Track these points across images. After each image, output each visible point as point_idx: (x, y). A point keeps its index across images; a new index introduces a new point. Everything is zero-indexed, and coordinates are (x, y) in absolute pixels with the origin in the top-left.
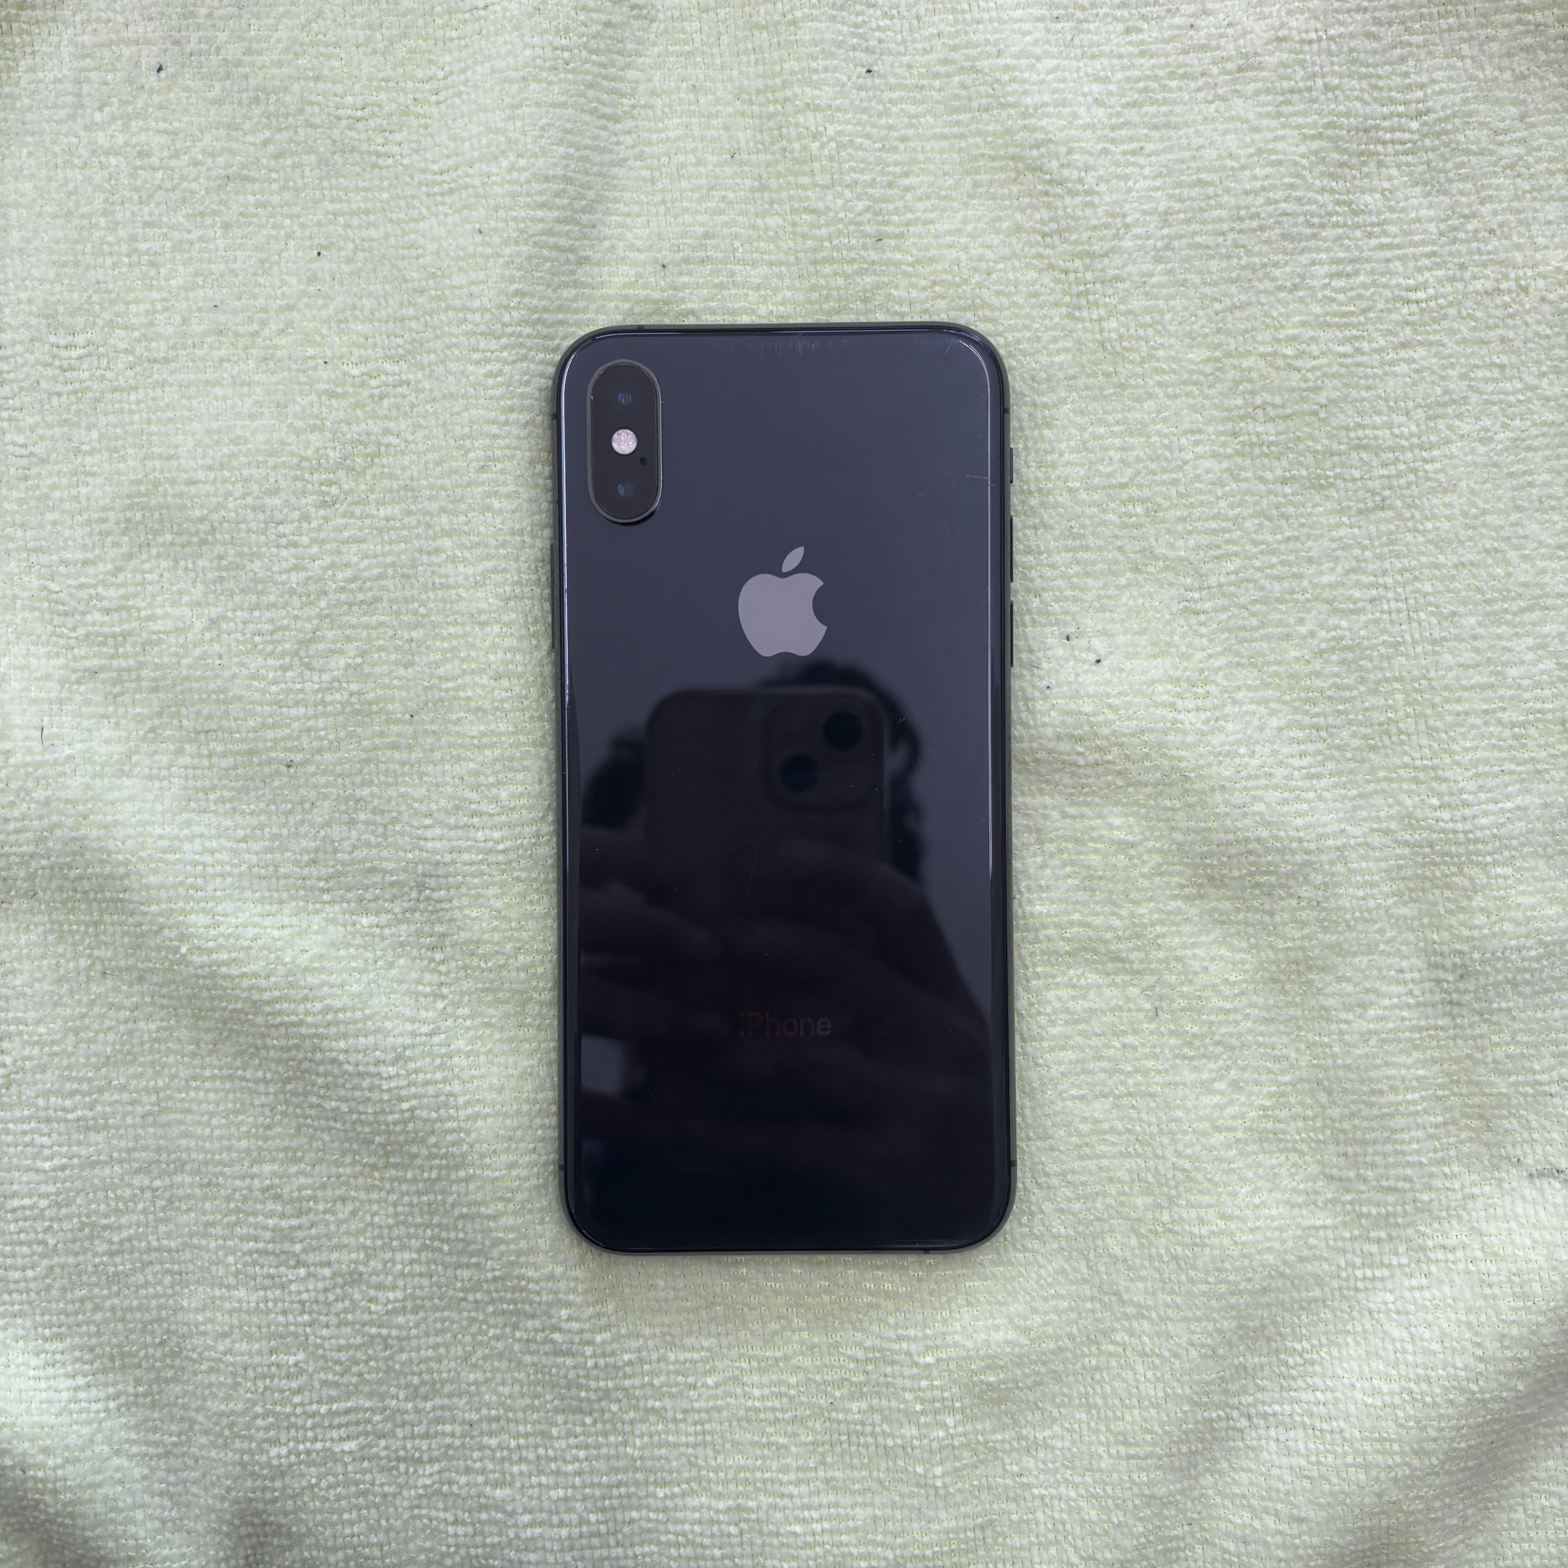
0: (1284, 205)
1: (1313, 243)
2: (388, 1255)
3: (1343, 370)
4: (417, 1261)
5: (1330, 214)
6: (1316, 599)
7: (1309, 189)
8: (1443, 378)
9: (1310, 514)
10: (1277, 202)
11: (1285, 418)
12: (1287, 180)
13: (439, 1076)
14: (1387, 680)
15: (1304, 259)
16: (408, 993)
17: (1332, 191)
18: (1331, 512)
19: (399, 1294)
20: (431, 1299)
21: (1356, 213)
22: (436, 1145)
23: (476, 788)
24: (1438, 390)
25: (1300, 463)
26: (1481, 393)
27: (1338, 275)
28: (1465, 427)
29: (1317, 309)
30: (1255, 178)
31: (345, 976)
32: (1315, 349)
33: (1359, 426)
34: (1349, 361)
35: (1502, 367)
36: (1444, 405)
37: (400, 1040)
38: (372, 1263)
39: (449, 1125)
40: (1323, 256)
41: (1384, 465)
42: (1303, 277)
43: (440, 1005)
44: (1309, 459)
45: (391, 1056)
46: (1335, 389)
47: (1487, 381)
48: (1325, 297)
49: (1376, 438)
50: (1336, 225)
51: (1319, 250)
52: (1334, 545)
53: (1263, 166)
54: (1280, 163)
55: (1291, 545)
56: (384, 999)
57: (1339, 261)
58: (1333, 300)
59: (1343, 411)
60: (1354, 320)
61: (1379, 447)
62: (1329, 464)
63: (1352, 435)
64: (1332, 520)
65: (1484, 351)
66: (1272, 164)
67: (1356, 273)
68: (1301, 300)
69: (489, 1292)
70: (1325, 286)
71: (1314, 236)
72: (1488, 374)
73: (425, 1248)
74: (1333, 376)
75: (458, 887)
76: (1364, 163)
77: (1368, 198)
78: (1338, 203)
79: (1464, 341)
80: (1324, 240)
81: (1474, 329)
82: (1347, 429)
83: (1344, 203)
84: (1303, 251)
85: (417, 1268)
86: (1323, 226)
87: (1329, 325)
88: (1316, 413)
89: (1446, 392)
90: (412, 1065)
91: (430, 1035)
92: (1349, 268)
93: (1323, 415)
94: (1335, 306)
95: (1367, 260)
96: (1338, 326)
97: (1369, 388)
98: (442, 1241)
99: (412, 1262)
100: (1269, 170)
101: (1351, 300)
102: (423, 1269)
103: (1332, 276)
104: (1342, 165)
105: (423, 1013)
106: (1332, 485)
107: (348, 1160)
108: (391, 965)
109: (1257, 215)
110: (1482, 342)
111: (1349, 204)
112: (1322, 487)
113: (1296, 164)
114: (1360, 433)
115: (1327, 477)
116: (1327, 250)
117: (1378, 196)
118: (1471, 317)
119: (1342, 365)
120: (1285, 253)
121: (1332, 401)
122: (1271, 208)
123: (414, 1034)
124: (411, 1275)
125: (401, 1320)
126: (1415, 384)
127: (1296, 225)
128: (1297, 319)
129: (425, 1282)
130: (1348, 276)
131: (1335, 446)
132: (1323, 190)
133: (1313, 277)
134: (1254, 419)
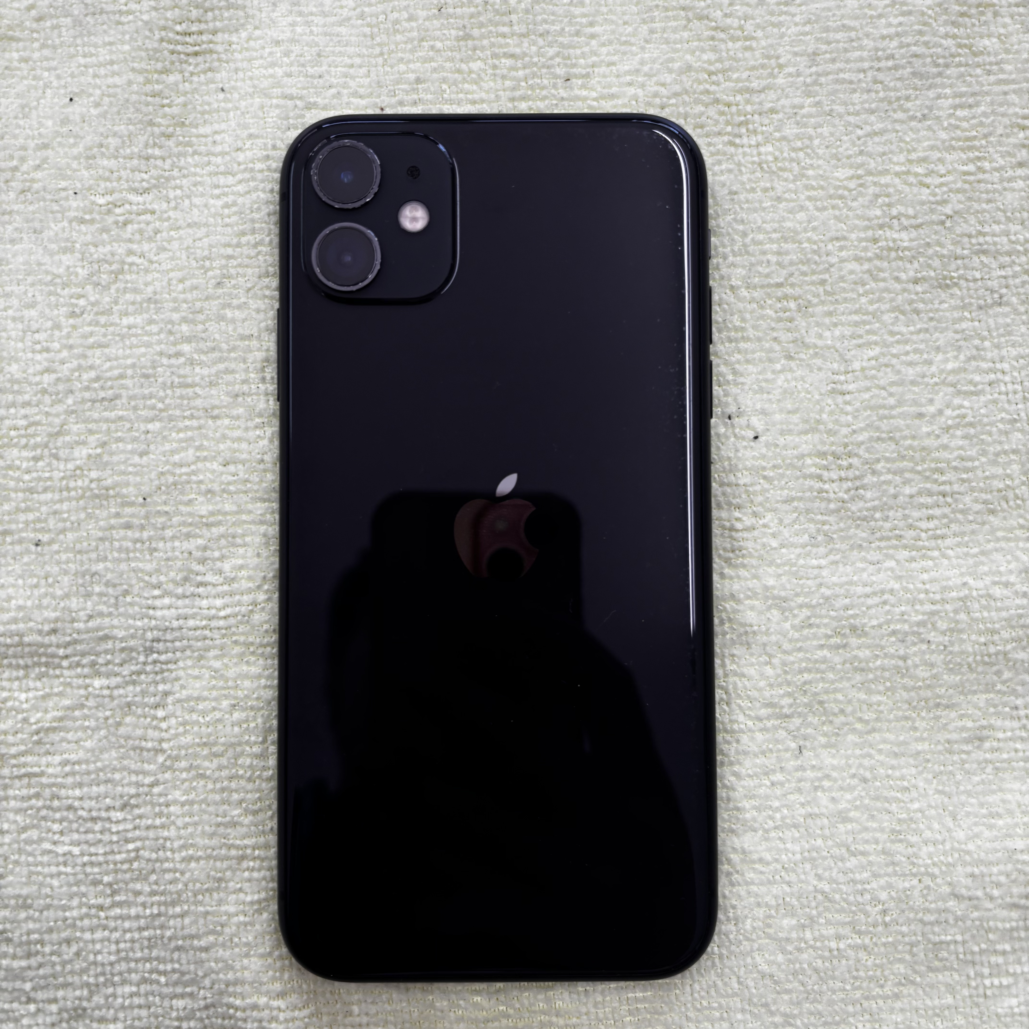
0: (914, 48)
1: (938, 80)
3: (967, 186)
5: (953, 56)
6: (943, 383)
7: (934, 35)
9: (937, 310)
10: (908, 45)
11: (917, 227)
12: (916, 27)
14: (1005, 452)
15: (931, 94)
17: (954, 37)
18: (955, 308)
21: (975, 54)
23: (202, 561)
25: (929, 266)
27: (961, 106)
29: (943, 135)
30: (890, 25)
32: (942, 169)
33: (980, 233)
34: (972, 178)
37: (126, 789)
40: (948, 91)
41: (1002, 267)
42: (930, 109)
44: (936, 263)
45: (118, 804)
46: (960, 202)
48: (950, 124)
49: (995, 244)
50: (960, 65)
51: (943, 86)
52: (958, 336)
53: (896, 16)
54: (910, 13)
55: (921, 336)
57: (961, 95)
58: (957, 127)
59: (966, 221)
60: (977, 143)
61: (998, 252)
62: (953, 267)
63: (974, 241)
64: (956, 315)
66: (903, 14)
67: (977, 104)
68: (929, 128)
70: (950, 116)
71: (940, 74)
74: (958, 191)
75: (183, 651)
76: (982, 13)
77: (986, 42)
78: (960, 46)
80: (949, 77)
82: (970, 236)
83: (965, 46)
84: (930, 88)
86: (947, 66)
87: (954, 148)
88: (943, 223)
90: (137, 811)
92: (971, 100)
93: (948, 224)
94: (959, 132)
95: (987, 93)
96: (962, 149)
97: (989, 201)
100: (901, 19)
101: (973, 127)
103: (955, 107)
104: (963, 15)
106: (956, 284)
109: (892, 57)
111: (970, 47)
112: (948, 286)
113: (923, 14)
114: (981, 240)
115: (952, 278)
116: (951, 86)
117: (995, 40)
119: (965, 182)
120: (916, 89)
121: (956, 212)
122: (903, 51)
127: (924, 65)
128: (926, 144)
130: (970, 106)
131: (959, 251)
132: (946, 36)
133: (939, 109)
134: (891, 228)
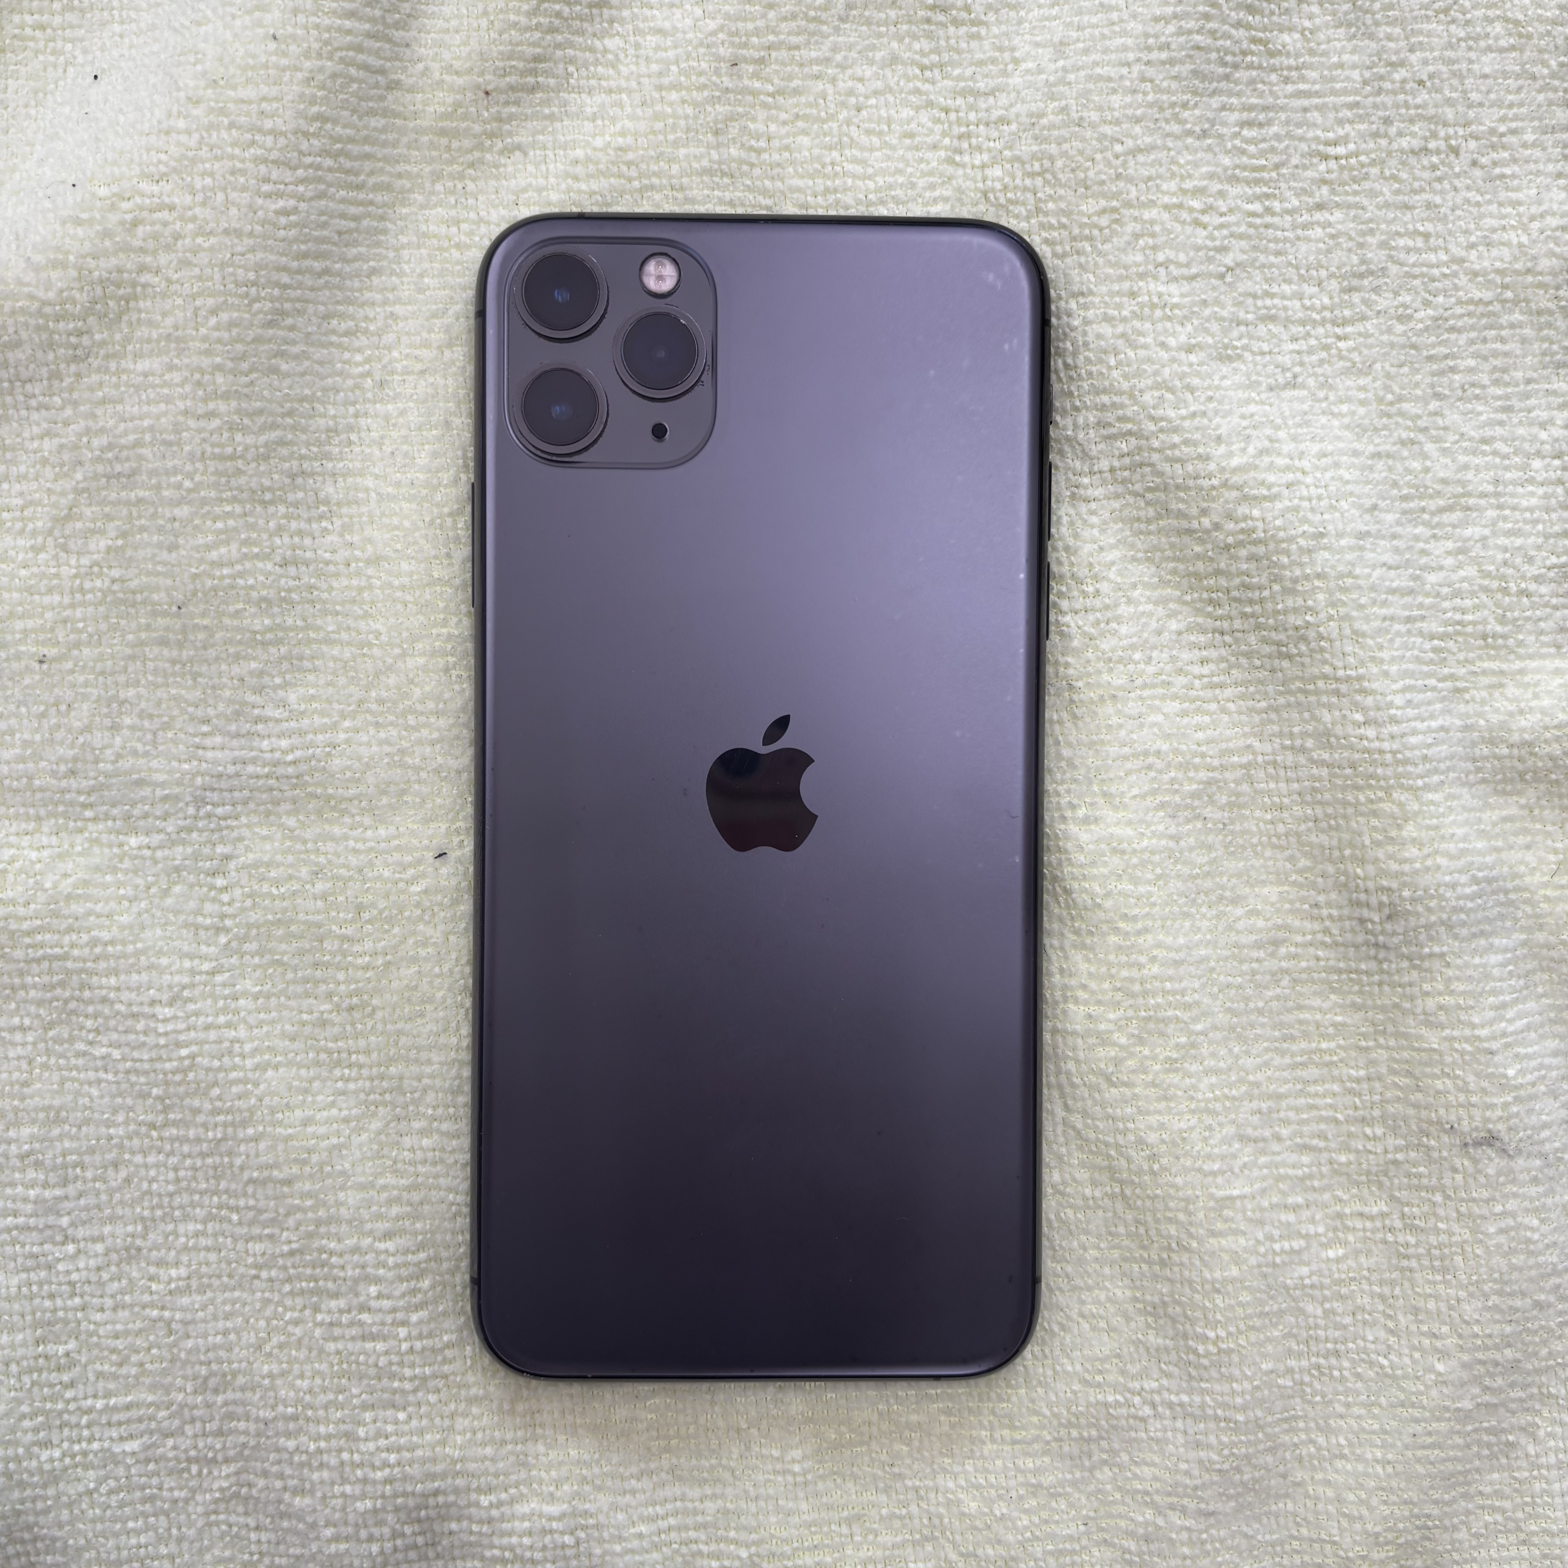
2: (170, 1227)
4: (204, 1233)
8: (1361, 246)
13: (222, 1019)
16: (186, 925)
19: (183, 1272)
20: (219, 1277)
22: (219, 1098)
24: (1355, 259)
26: (1402, 264)
28: (1383, 302)
31: (113, 904)
35: (1426, 236)
36: (1361, 276)
38: (152, 1236)
39: (234, 1075)
43: (223, 940)
47: (1408, 251)
56: (159, 932)
65: (1408, 216)
69: (285, 1268)
72: (1411, 243)
73: (210, 1218)
79: (1387, 205)
81: (1397, 192)
85: (203, 1242)
89: (1363, 262)
91: (212, 973)
98: (231, 1209)
99: (197, 1235)
102: (210, 1242)
105: (204, 949)
107: (120, 1118)
108: (166, 893)
110: (1407, 207)
118: (1394, 178)
123: (193, 972)
124: (196, 1249)
125: (185, 1301)
126: (1329, 251)
129: (213, 1257)
